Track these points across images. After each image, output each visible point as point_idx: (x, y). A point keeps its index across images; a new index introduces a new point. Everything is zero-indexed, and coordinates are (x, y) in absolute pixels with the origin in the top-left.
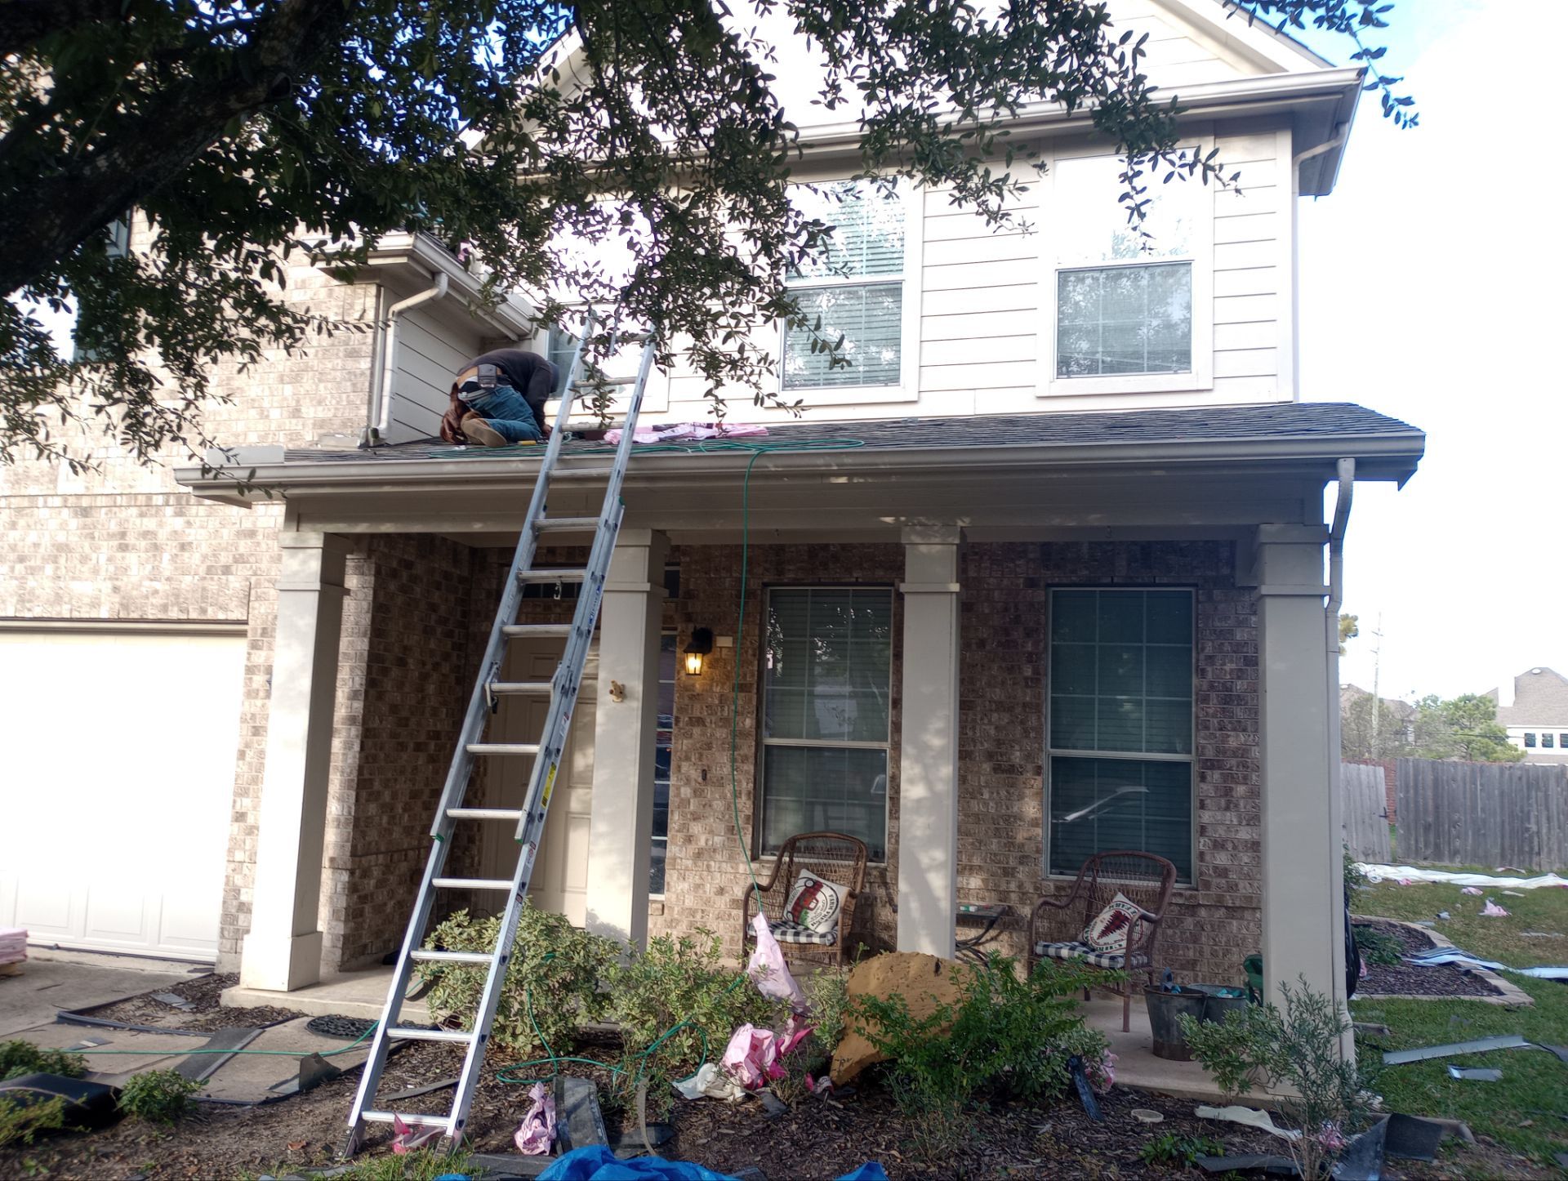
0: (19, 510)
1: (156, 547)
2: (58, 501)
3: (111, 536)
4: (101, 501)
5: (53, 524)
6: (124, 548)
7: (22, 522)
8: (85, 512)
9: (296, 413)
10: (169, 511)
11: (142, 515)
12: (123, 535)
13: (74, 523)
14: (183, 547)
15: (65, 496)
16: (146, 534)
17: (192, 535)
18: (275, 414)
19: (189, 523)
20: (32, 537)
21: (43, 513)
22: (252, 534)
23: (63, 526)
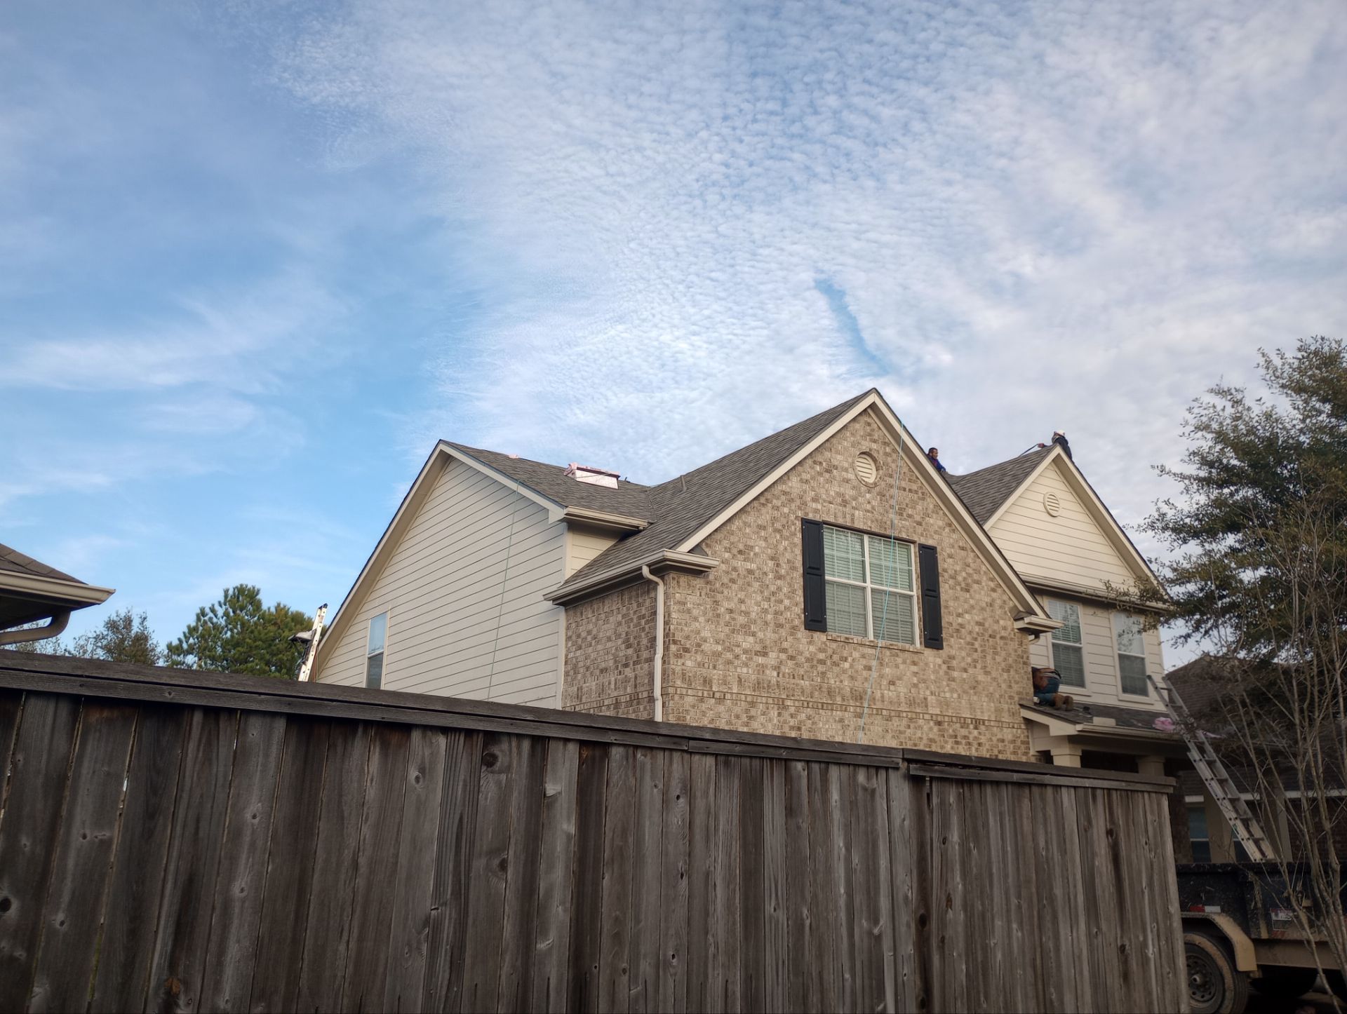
0: (911, 719)
1: (969, 744)
2: (927, 717)
3: (951, 737)
4: (946, 719)
5: (926, 728)
6: (957, 743)
7: (912, 725)
8: (939, 723)
9: (1010, 687)
10: (971, 726)
11: (962, 727)
12: (956, 737)
13: (936, 729)
14: (980, 744)
15: (932, 715)
16: (965, 737)
17: (983, 739)
18: (1004, 686)
19: (980, 733)
20: (919, 734)
21: (921, 722)
22: (1003, 741)
23: (931, 729)
